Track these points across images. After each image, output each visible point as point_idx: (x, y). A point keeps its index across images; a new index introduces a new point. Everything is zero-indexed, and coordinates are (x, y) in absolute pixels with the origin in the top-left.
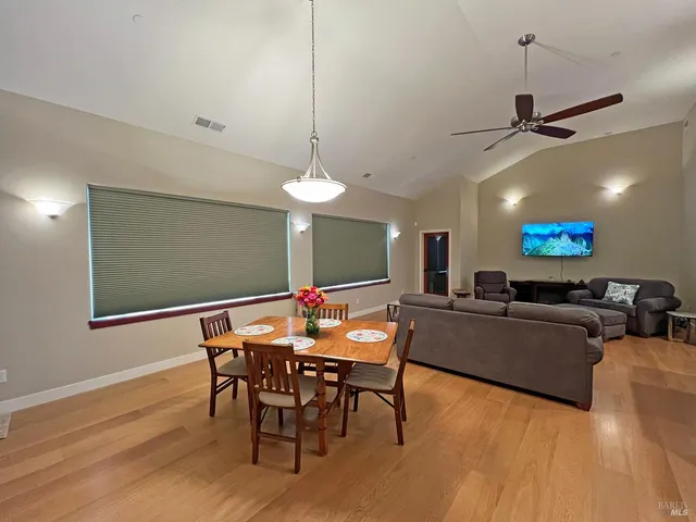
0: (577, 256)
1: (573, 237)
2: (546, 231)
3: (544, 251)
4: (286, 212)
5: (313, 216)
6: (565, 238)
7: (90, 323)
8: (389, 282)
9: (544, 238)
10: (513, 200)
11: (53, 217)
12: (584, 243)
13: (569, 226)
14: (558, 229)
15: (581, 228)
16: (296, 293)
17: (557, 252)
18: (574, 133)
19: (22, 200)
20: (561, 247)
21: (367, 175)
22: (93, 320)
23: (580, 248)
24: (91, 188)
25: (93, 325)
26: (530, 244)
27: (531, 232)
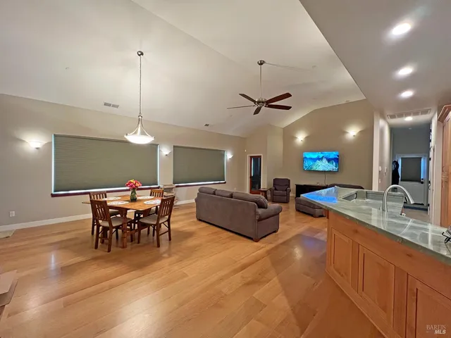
0: (330, 171)
1: (329, 160)
2: (314, 156)
3: (314, 168)
4: (157, 145)
5: (174, 147)
6: (325, 160)
7: (52, 194)
8: (225, 183)
9: (314, 160)
10: (301, 138)
11: (37, 148)
12: (334, 164)
13: (326, 154)
14: (321, 156)
15: (333, 155)
16: (161, 186)
17: (321, 169)
18: (290, 107)
19: (24, 141)
20: (323, 165)
21: (207, 125)
22: (53, 193)
23: (332, 167)
24: (55, 136)
25: (53, 196)
26: (307, 164)
27: (308, 157)
